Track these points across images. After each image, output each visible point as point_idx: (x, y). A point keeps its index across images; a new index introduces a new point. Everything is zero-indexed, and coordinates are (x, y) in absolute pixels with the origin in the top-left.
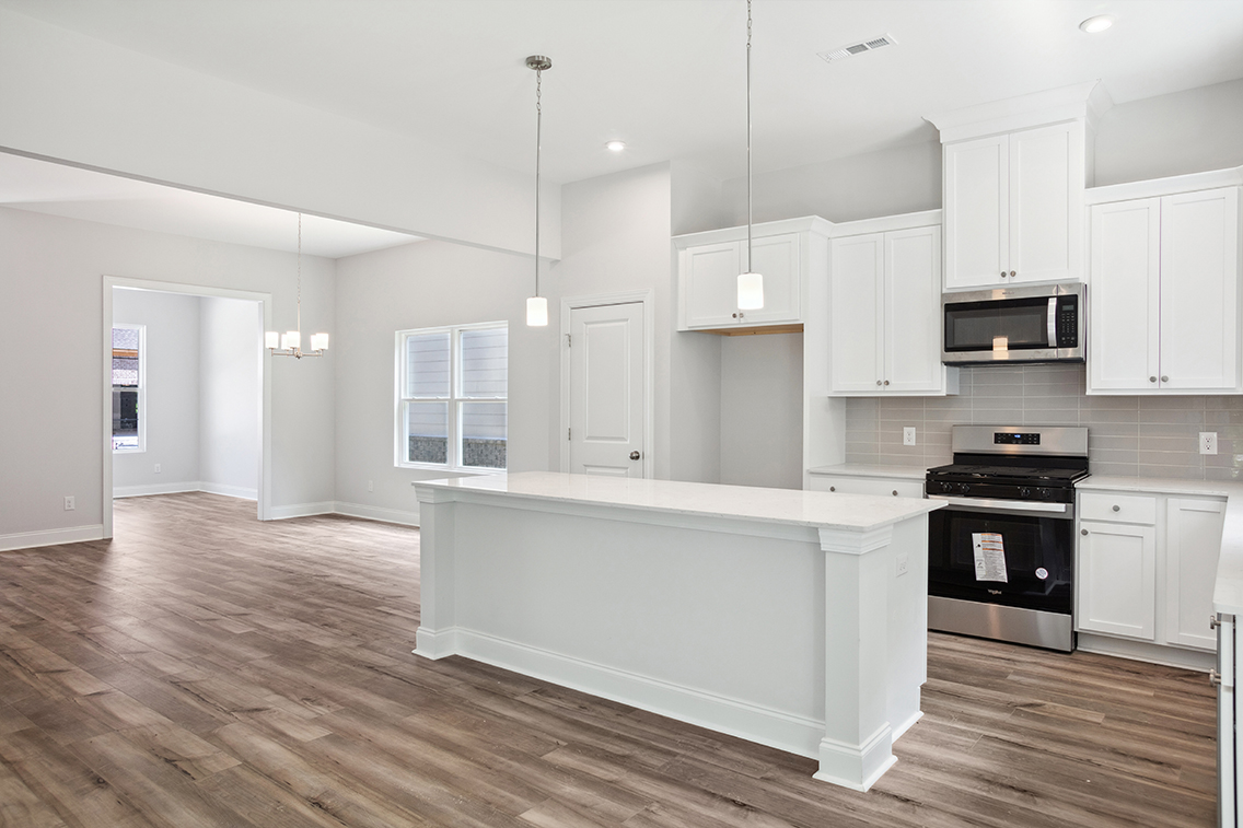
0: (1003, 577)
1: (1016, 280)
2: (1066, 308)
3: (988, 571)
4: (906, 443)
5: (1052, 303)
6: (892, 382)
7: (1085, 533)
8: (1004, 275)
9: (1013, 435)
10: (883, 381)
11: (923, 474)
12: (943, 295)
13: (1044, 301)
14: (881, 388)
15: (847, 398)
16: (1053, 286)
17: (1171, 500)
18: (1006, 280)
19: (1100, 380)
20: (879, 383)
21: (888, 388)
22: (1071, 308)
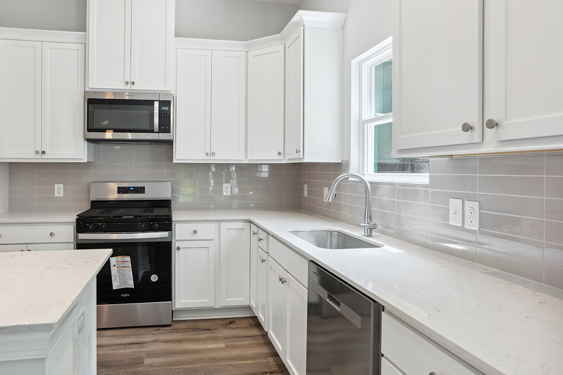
0: (131, 284)
1: (134, 87)
2: (164, 108)
3: (121, 283)
4: (56, 195)
5: (156, 105)
6: (47, 152)
7: (178, 249)
8: (127, 83)
9: (129, 188)
10: (40, 151)
11: (73, 218)
12: (85, 92)
13: (151, 103)
14: (39, 156)
15: (9, 162)
16: (157, 93)
17: (222, 224)
18: (128, 87)
19: (181, 154)
20: (37, 153)
21: (44, 156)
22: (167, 108)
